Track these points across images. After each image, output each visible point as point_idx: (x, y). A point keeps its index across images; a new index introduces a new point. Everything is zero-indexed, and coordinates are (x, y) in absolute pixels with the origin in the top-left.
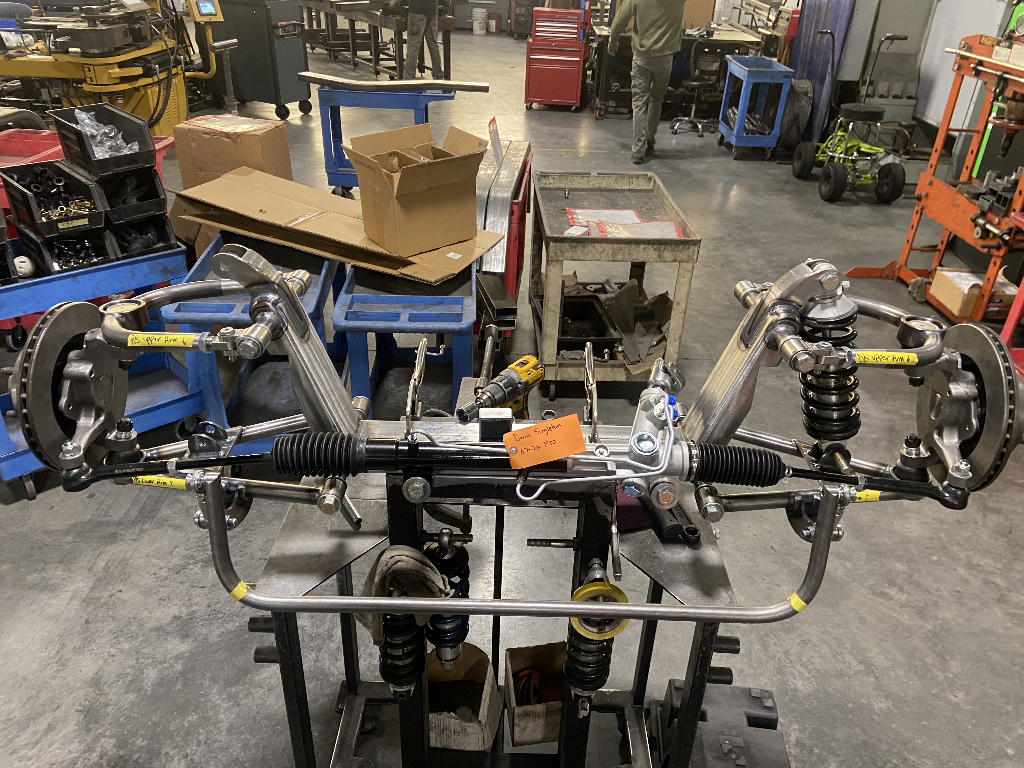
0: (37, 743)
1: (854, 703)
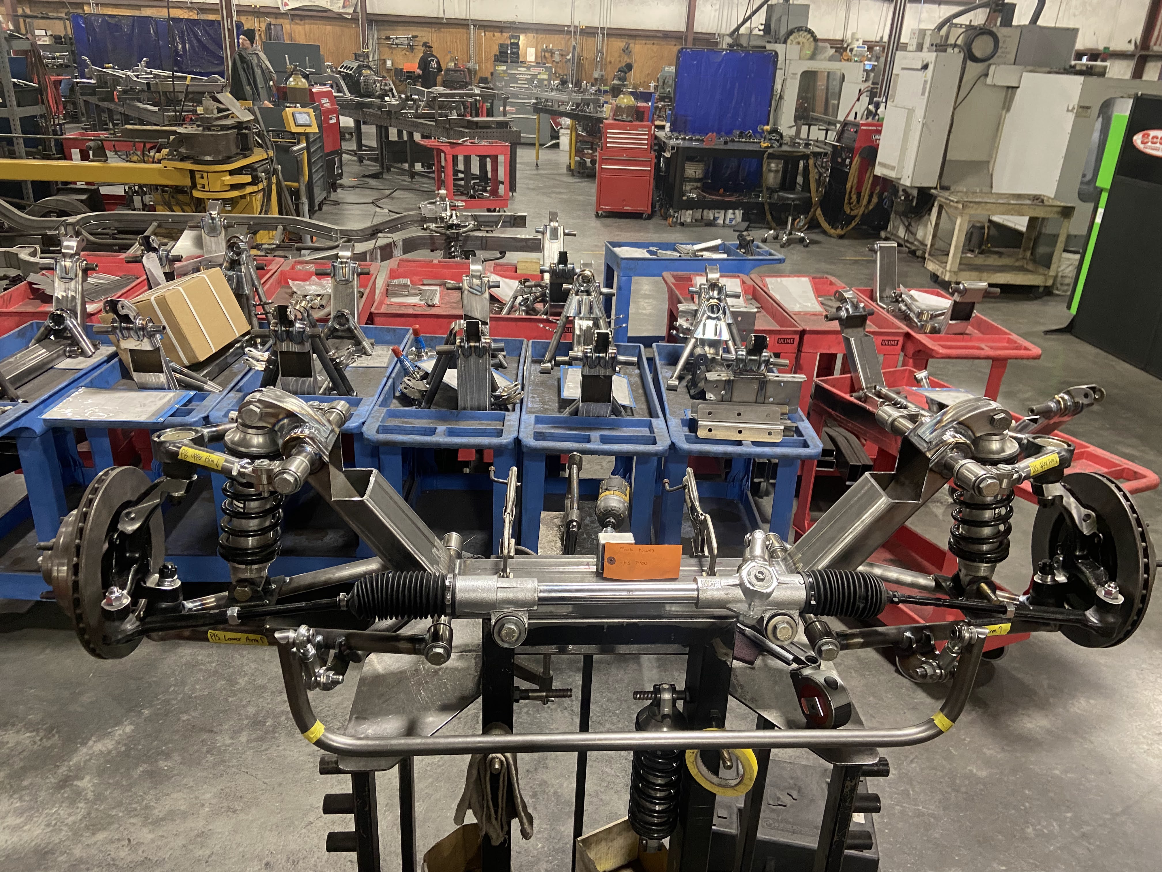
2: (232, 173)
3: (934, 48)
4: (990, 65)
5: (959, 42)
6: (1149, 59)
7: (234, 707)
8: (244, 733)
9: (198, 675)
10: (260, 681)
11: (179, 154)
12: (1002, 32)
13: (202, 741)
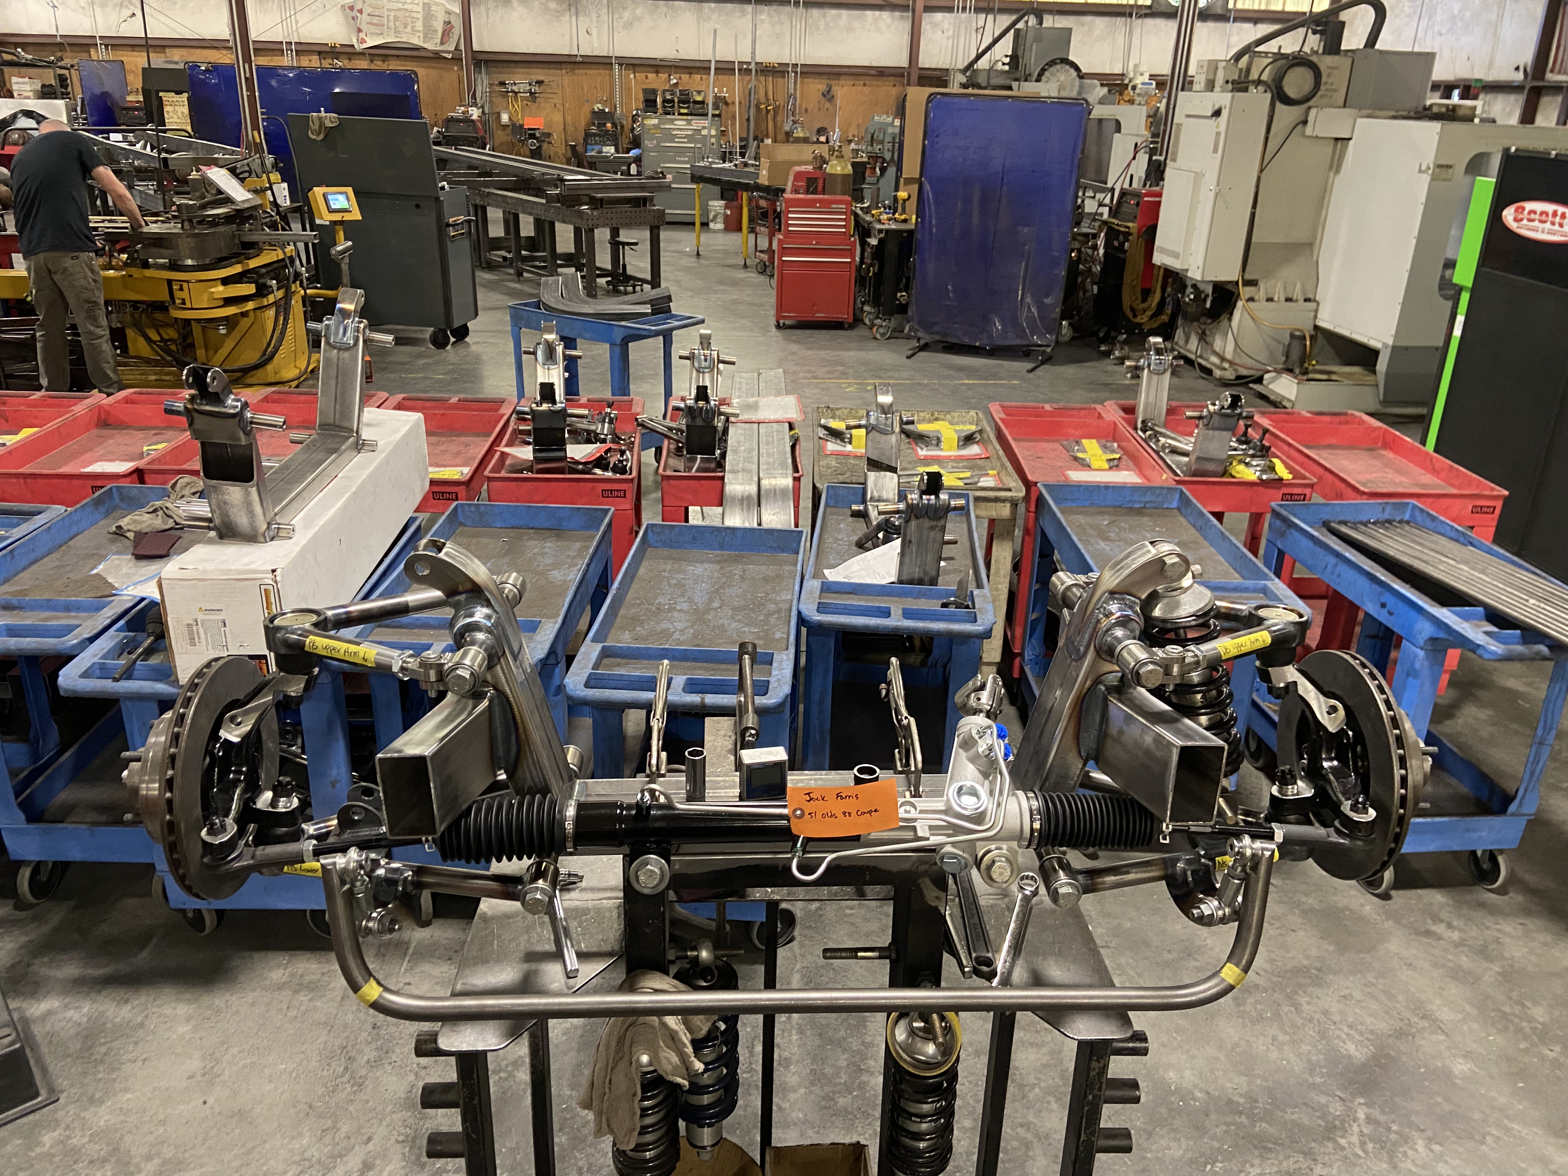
1: (1426, 1067)
2: (225, 282)
3: (1230, 86)
4: (1309, 108)
5: (1264, 77)
6: (1543, 92)
10: (78, 1138)
12: (1326, 63)
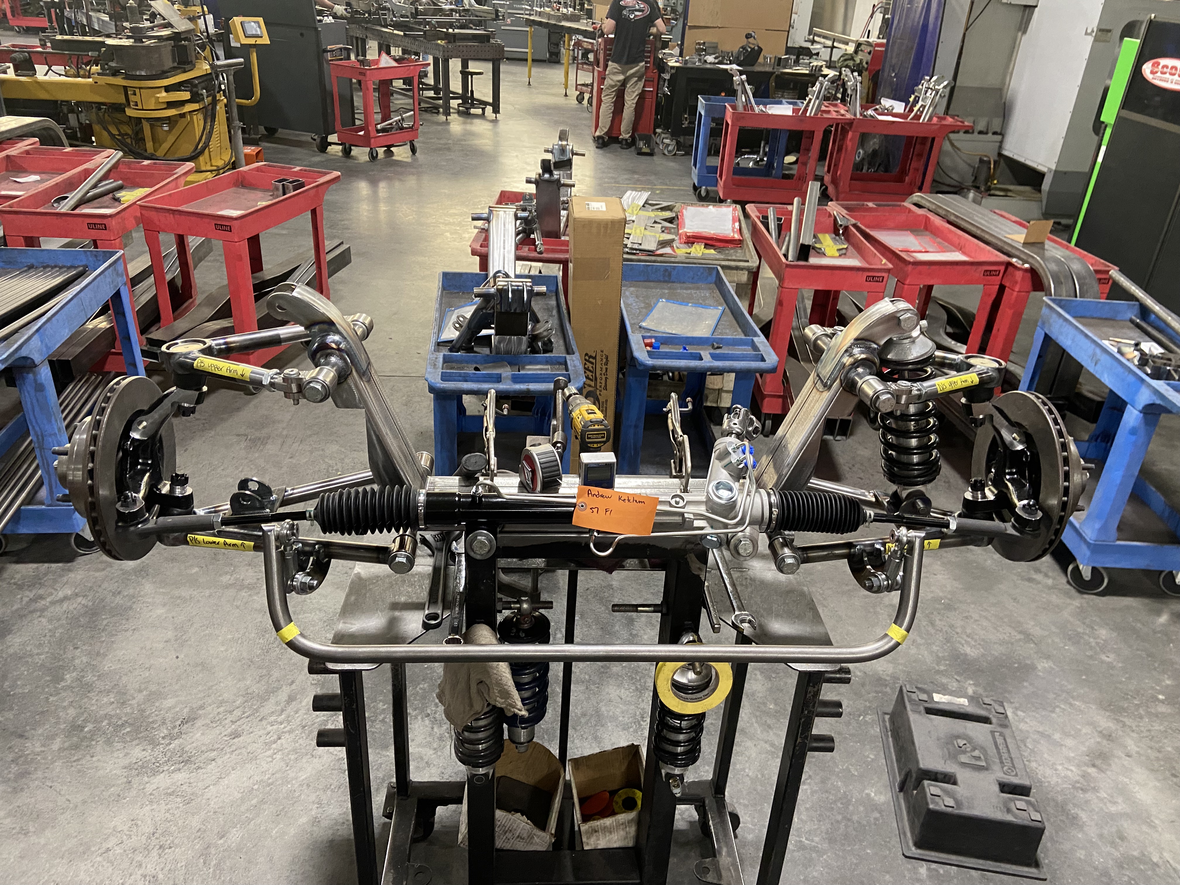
0: (283, 711)
1: (1020, 663)
2: (168, 89)
7: (53, 708)
8: (58, 740)
9: (23, 669)
10: (89, 677)
11: (110, 68)
13: (10, 748)
